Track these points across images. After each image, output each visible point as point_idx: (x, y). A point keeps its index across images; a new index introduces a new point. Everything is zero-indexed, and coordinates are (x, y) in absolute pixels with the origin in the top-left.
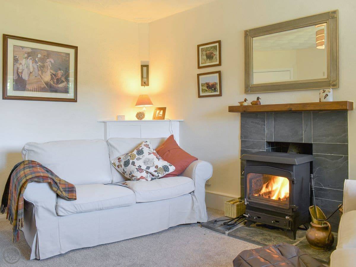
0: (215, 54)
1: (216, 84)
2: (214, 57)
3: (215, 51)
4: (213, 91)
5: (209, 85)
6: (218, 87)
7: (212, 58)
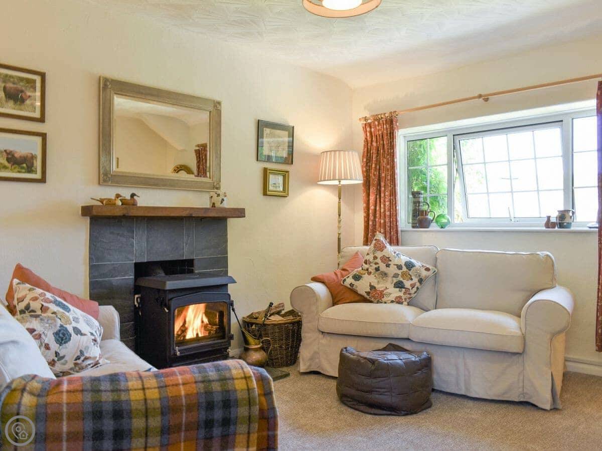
0: (29, 97)
1: (33, 157)
2: (28, 102)
3: (32, 89)
4: (24, 171)
5: (13, 156)
6: (38, 164)
7: (23, 101)
